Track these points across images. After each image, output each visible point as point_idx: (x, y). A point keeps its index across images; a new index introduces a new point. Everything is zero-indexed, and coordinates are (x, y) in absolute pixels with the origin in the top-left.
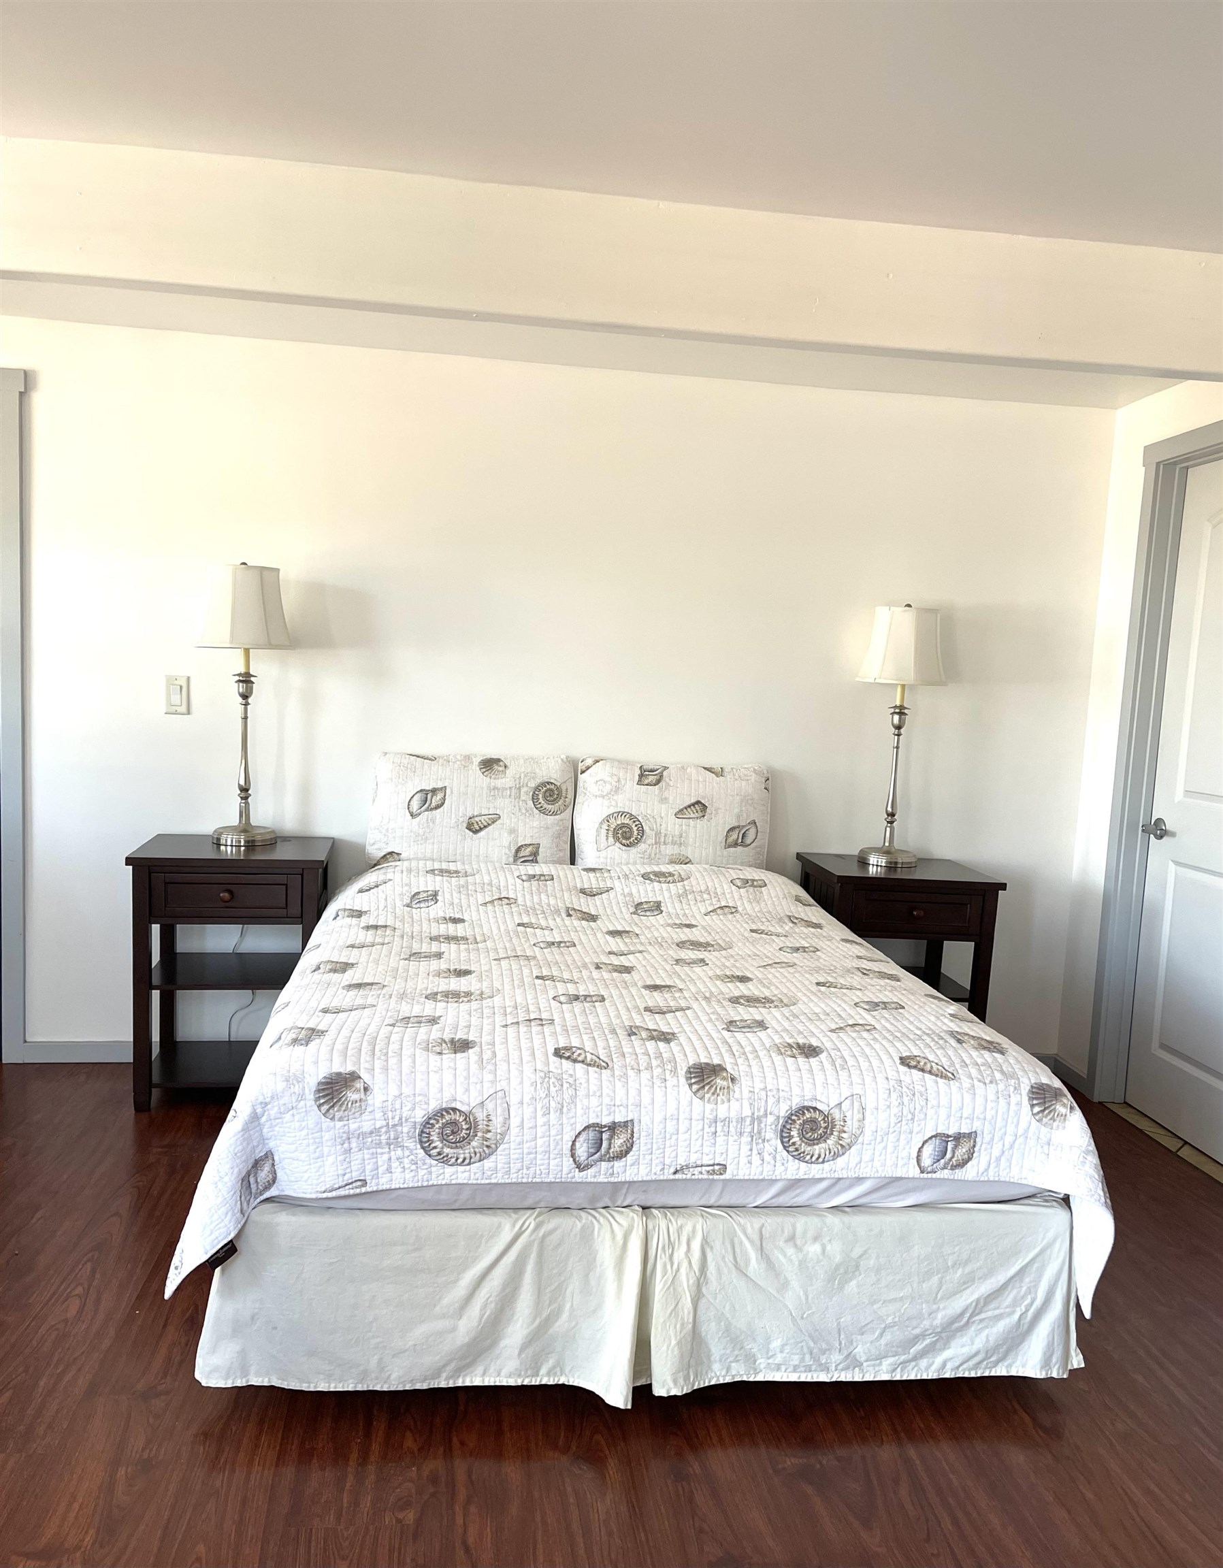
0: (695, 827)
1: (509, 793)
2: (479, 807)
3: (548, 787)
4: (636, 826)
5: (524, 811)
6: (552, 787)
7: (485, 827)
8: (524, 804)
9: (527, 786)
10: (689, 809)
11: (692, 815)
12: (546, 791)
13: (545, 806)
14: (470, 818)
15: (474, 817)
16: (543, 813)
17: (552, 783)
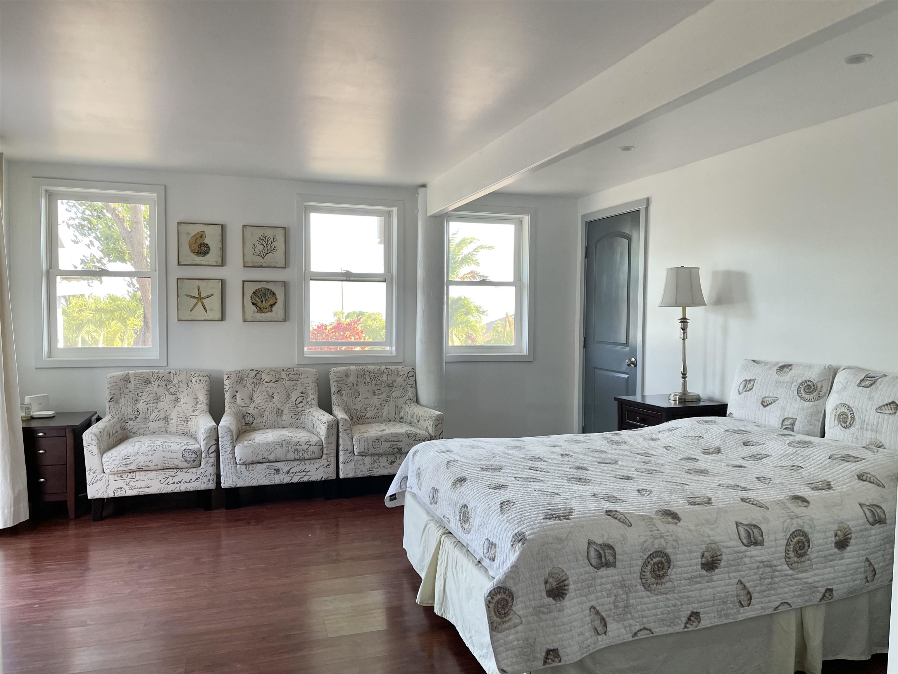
0: (888, 420)
1: (785, 385)
2: (769, 393)
3: (808, 383)
4: (850, 414)
5: (791, 397)
6: (810, 383)
7: (770, 404)
8: (792, 393)
9: (797, 382)
10: (886, 407)
11: (888, 412)
12: (806, 386)
13: (804, 395)
14: (763, 398)
15: (765, 397)
16: (803, 400)
17: (810, 381)
